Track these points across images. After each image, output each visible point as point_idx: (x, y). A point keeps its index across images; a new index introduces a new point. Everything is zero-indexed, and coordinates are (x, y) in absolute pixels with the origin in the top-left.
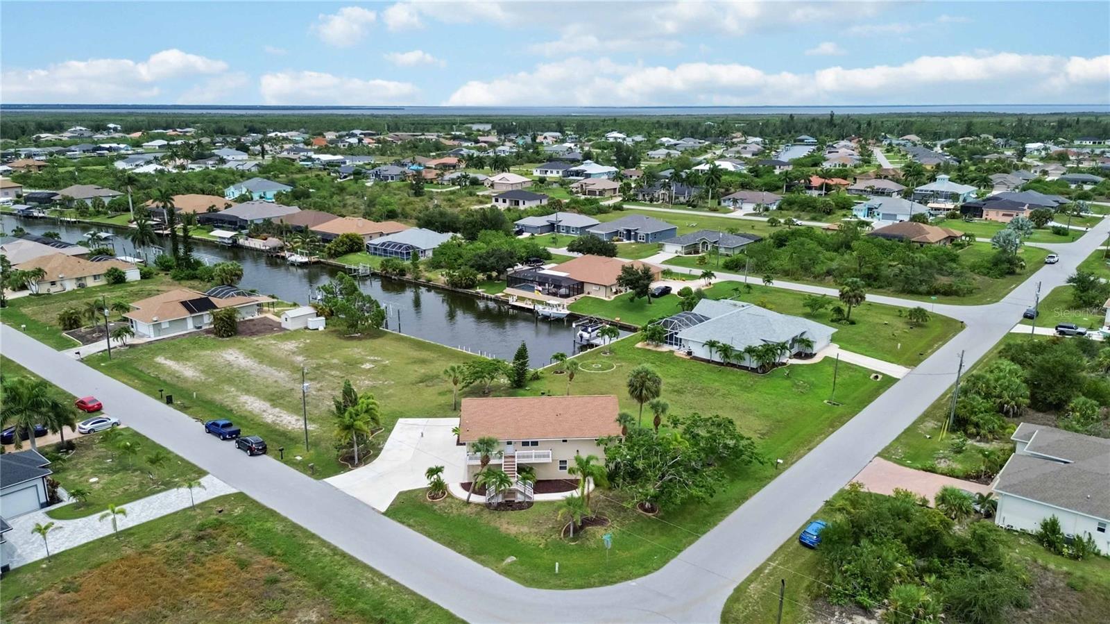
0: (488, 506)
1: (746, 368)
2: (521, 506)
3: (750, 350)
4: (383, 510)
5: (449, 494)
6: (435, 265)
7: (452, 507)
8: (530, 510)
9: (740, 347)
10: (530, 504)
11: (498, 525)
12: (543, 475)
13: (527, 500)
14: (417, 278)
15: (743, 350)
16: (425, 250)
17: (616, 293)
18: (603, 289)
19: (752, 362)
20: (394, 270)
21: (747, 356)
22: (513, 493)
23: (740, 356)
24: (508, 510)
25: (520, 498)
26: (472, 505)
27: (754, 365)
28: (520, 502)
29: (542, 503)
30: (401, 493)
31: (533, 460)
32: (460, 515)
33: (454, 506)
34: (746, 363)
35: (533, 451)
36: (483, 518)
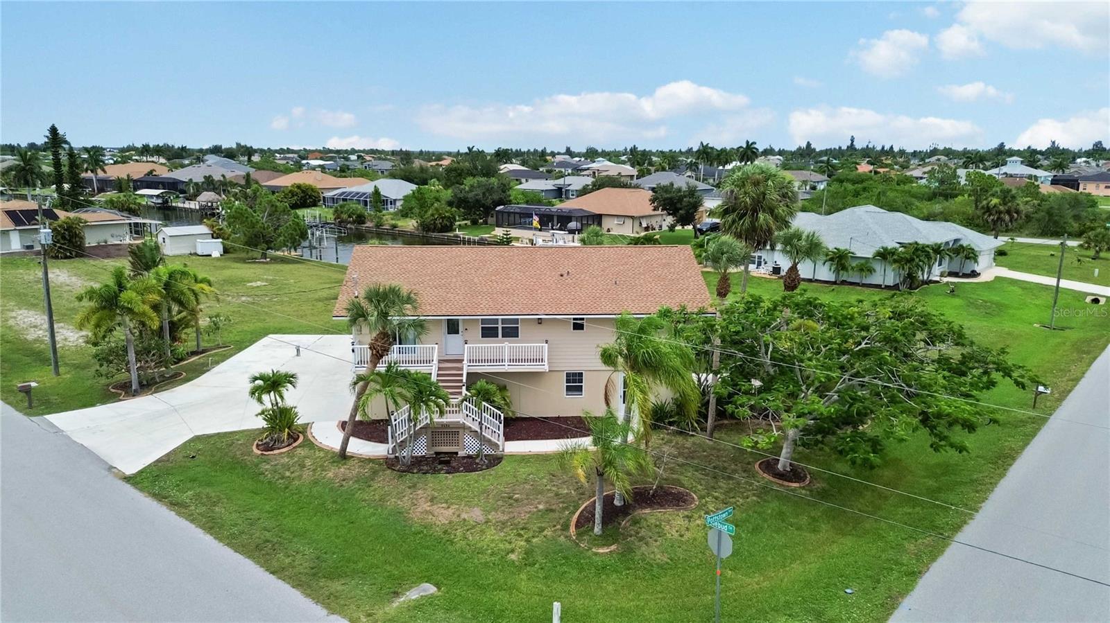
0: (390, 463)
1: (878, 286)
2: (470, 464)
3: (884, 255)
4: (130, 470)
5: (306, 439)
6: (405, 214)
7: (302, 466)
8: (492, 471)
9: (865, 250)
10: (495, 460)
11: (405, 503)
12: (523, 406)
13: (487, 451)
14: (379, 225)
15: (870, 256)
16: (395, 200)
17: (647, 229)
19: (887, 275)
20: (350, 216)
21: (878, 267)
22: (453, 431)
23: (865, 267)
24: (439, 471)
25: (468, 446)
26: (351, 462)
27: (890, 281)
28: (469, 457)
29: (524, 459)
30: (197, 439)
31: (506, 368)
32: (316, 483)
33: (308, 462)
34: (877, 279)
36: (372, 489)
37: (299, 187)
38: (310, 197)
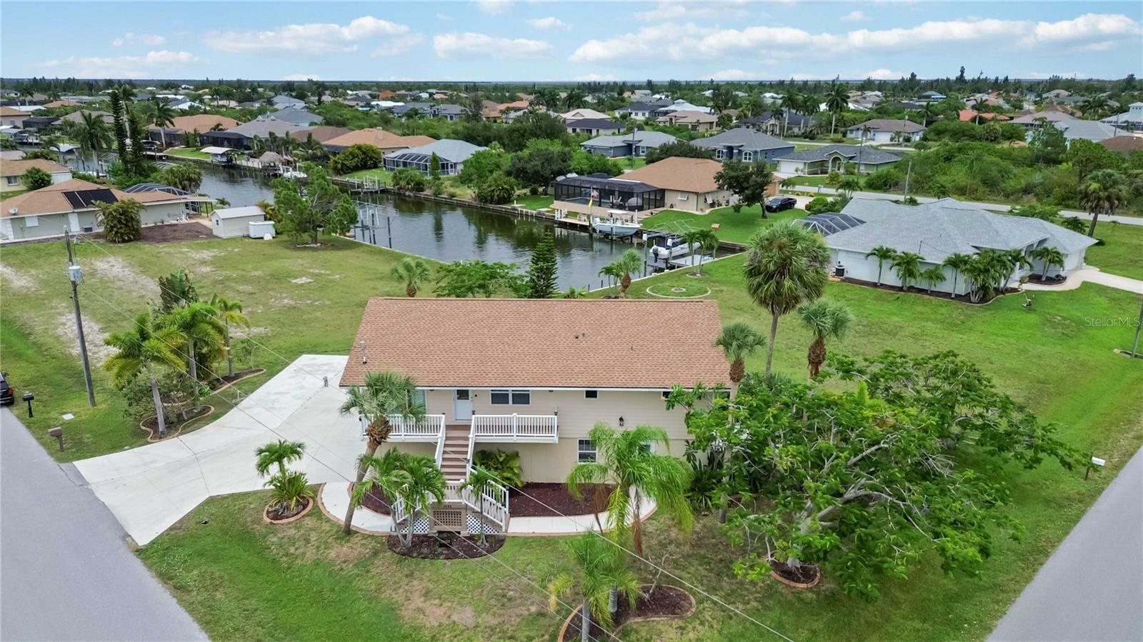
0: (392, 542)
1: (947, 295)
2: (470, 548)
3: (956, 263)
4: (143, 540)
5: (316, 506)
6: (465, 180)
7: (307, 541)
8: (492, 558)
9: (936, 257)
10: (496, 543)
11: (399, 597)
12: (535, 471)
13: (489, 531)
14: (437, 194)
15: (941, 262)
16: (455, 164)
17: (712, 205)
18: (693, 198)
19: (958, 283)
20: (408, 184)
21: (949, 273)
22: (454, 513)
23: (935, 274)
24: (436, 556)
25: (471, 526)
26: (355, 539)
27: (962, 289)
28: (471, 538)
29: (528, 542)
30: (211, 501)
31: (514, 437)
32: (317, 564)
33: (313, 537)
34: (945, 287)
35: (513, 415)
36: (370, 575)
37: (359, 148)
38: (371, 158)
